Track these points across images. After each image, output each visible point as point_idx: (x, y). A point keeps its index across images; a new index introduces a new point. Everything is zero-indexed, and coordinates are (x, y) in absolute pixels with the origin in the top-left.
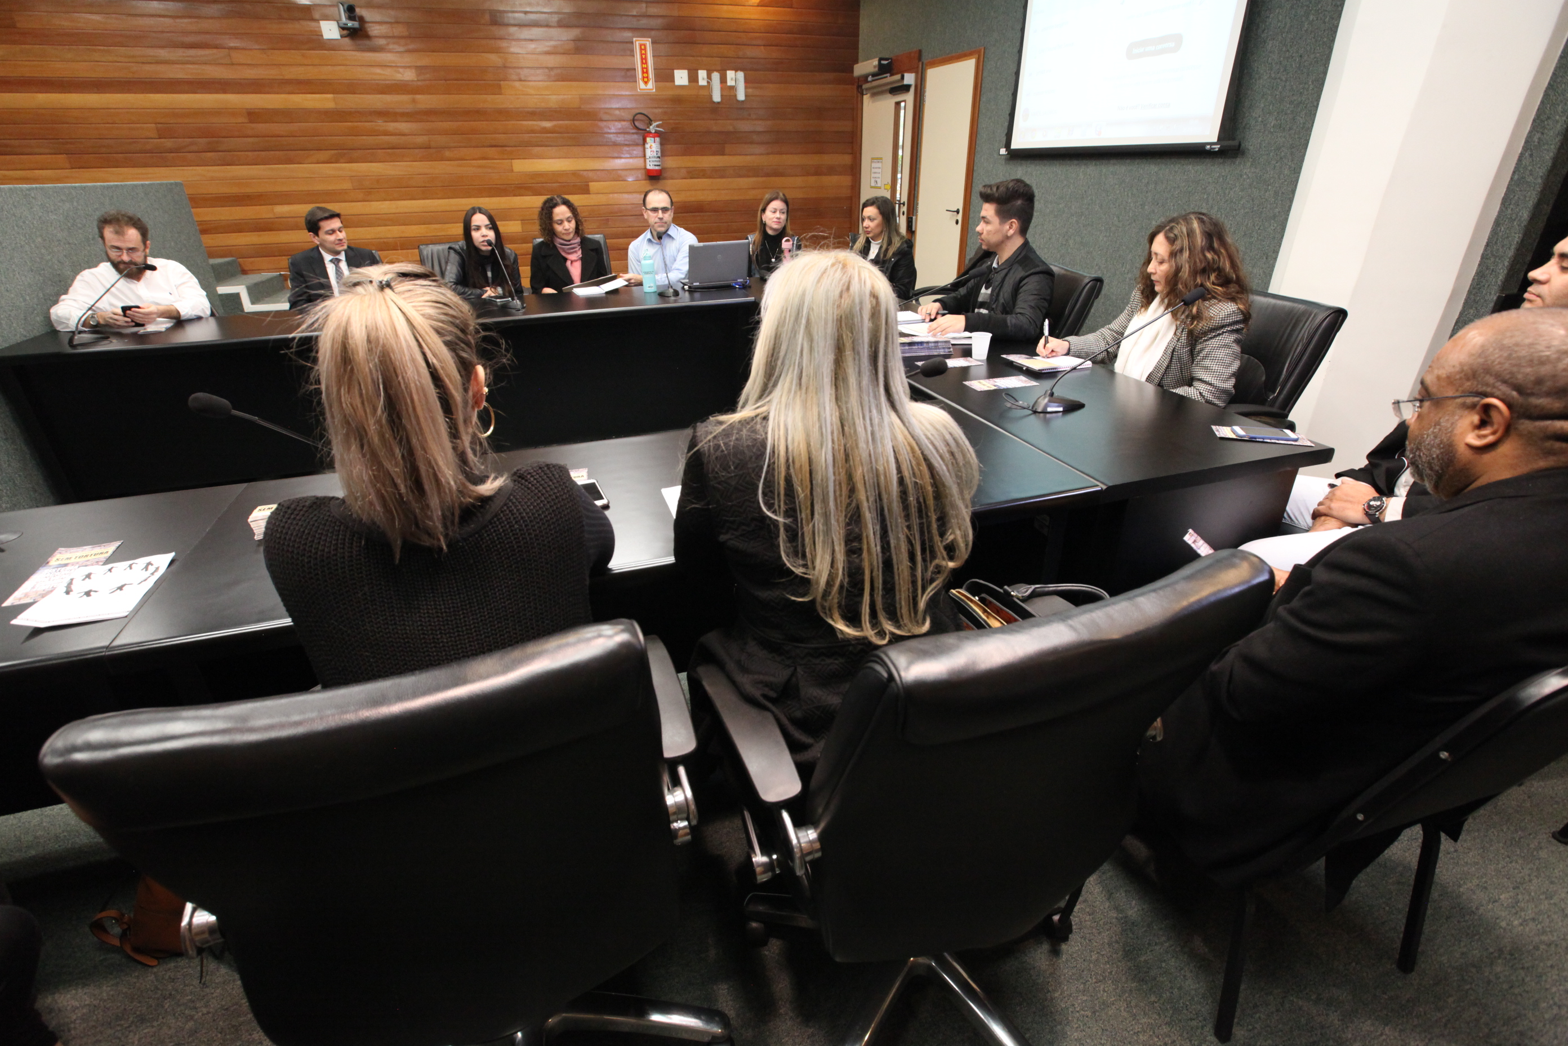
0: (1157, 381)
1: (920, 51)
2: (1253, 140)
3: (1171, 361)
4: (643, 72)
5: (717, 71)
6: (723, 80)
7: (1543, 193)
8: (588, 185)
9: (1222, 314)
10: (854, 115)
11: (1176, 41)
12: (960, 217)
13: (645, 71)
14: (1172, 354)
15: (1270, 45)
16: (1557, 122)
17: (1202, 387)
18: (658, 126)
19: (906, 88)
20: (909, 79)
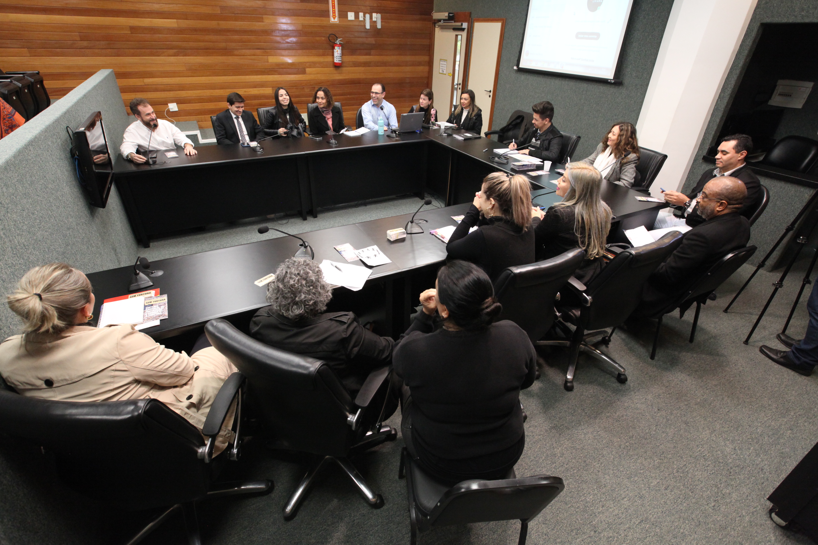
0: (607, 179)
1: (470, 13)
2: (627, 80)
3: (613, 172)
4: (333, 13)
5: (368, 13)
6: (371, 18)
7: (723, 113)
8: (305, 70)
9: (632, 157)
10: (431, 37)
11: (597, 36)
12: (491, 94)
13: (334, 12)
14: (614, 171)
15: (634, 44)
16: (728, 90)
17: (624, 182)
18: (341, 41)
19: (463, 30)
20: (465, 25)
